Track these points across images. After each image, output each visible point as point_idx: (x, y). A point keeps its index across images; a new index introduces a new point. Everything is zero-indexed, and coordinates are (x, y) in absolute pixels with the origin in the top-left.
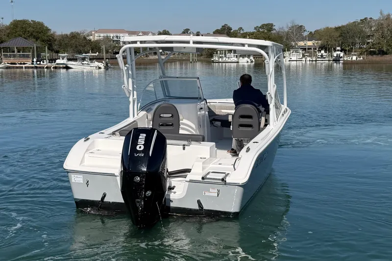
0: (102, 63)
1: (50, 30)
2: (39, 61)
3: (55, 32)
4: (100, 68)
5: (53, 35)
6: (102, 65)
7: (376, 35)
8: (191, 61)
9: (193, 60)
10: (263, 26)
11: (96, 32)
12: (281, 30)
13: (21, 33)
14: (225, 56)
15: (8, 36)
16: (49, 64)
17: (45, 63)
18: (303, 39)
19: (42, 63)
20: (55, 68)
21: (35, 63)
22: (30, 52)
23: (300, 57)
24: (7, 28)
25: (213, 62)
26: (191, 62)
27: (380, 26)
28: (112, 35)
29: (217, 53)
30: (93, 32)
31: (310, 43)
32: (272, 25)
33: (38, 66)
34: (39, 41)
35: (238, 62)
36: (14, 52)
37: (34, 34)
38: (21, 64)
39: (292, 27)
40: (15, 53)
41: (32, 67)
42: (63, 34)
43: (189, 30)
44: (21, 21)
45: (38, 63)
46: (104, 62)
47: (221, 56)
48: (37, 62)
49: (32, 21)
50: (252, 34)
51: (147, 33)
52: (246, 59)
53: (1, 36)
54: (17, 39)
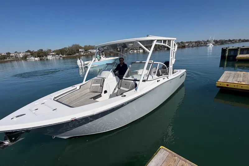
7: (69, 51)
10: (40, 50)
12: (45, 51)
14: (30, 58)
18: (51, 52)
23: (52, 57)
25: (27, 60)
27: (69, 49)
29: (27, 57)
31: (53, 53)
32: (42, 50)
35: (35, 59)
39: (48, 50)
50: (37, 52)
51: (2, 53)
52: (37, 58)
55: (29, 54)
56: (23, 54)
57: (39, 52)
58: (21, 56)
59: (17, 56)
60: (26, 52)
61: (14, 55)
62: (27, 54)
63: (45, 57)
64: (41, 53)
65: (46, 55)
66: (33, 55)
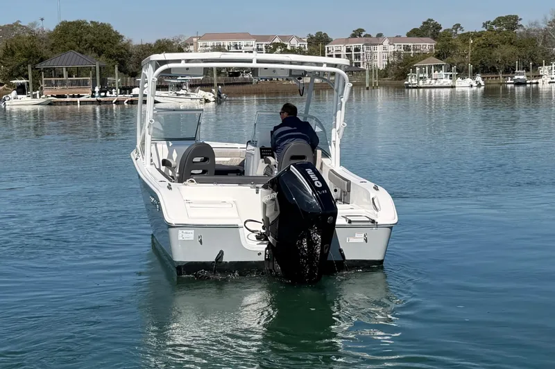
0: (211, 91)
1: (122, 37)
2: (103, 92)
3: (130, 41)
4: (207, 101)
5: (126, 46)
6: (210, 96)
8: (367, 85)
9: (371, 84)
10: (499, 21)
11: (200, 38)
12: (534, 28)
13: (74, 44)
14: (430, 76)
15: (52, 49)
16: (121, 97)
17: (114, 94)
19: (108, 94)
20: (132, 102)
21: (97, 95)
22: (88, 75)
24: (51, 35)
25: (408, 88)
26: (368, 88)
28: (227, 43)
29: (414, 71)
30: (195, 40)
32: (516, 18)
33: (102, 99)
34: (103, 56)
35: (453, 87)
36: (61, 76)
37: (94, 45)
38: (73, 96)
39: (554, 21)
40: (65, 78)
41: (92, 102)
42: (144, 43)
43: (363, 30)
44: (74, 23)
45: (103, 94)
46: (214, 90)
47: (421, 76)
48: (100, 92)
49: (92, 22)
50: (479, 35)
51: (289, 38)
52: (469, 81)
53: (39, 50)
54: (68, 54)
55: (427, 45)
56: (391, 49)
57: (493, 40)
58: (380, 64)
59: (358, 57)
60: (414, 33)
61: (344, 52)
62: (412, 52)
63: (521, 77)
64: (502, 46)
65: (533, 60)
66: (448, 54)
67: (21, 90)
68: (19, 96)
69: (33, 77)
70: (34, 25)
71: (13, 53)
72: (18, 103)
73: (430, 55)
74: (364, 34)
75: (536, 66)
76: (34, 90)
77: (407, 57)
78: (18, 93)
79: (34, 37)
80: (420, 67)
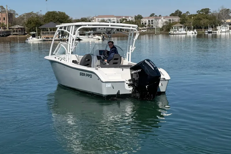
0: (100, 36)
1: (69, 17)
2: (62, 36)
3: (72, 18)
4: (99, 39)
6: (100, 38)
8: (156, 34)
9: (157, 33)
10: (202, 10)
11: (97, 17)
12: (215, 13)
13: (52, 19)
14: (178, 30)
15: (44, 21)
17: (66, 37)
18: (230, 18)
19: (64, 37)
21: (60, 37)
23: (228, 30)
24: (44, 16)
25: (170, 34)
26: (156, 35)
28: (106, 19)
29: (172, 29)
30: (95, 18)
32: (208, 9)
33: (62, 39)
35: (186, 34)
37: (59, 20)
38: (52, 38)
39: (222, 10)
40: (49, 32)
41: (59, 40)
42: (77, 19)
43: (154, 14)
44: (52, 12)
45: (62, 37)
46: (101, 36)
47: (175, 30)
48: (61, 36)
49: (58, 12)
50: (195, 15)
51: (128, 17)
52: (192, 32)
53: (40, 22)
54: (50, 23)
55: (177, 19)
56: (164, 20)
58: (160, 26)
59: (152, 23)
60: (172, 15)
61: (147, 22)
62: (172, 21)
63: (210, 30)
64: (204, 19)
65: (214, 24)
66: (184, 22)
67: (34, 36)
68: (33, 38)
69: (38, 31)
70: (38, 13)
71: (31, 23)
72: (33, 41)
73: (178, 22)
74: (154, 15)
75: (216, 26)
76: (38, 36)
77: (170, 23)
78: (33, 37)
79: (38, 17)
80: (174, 27)
